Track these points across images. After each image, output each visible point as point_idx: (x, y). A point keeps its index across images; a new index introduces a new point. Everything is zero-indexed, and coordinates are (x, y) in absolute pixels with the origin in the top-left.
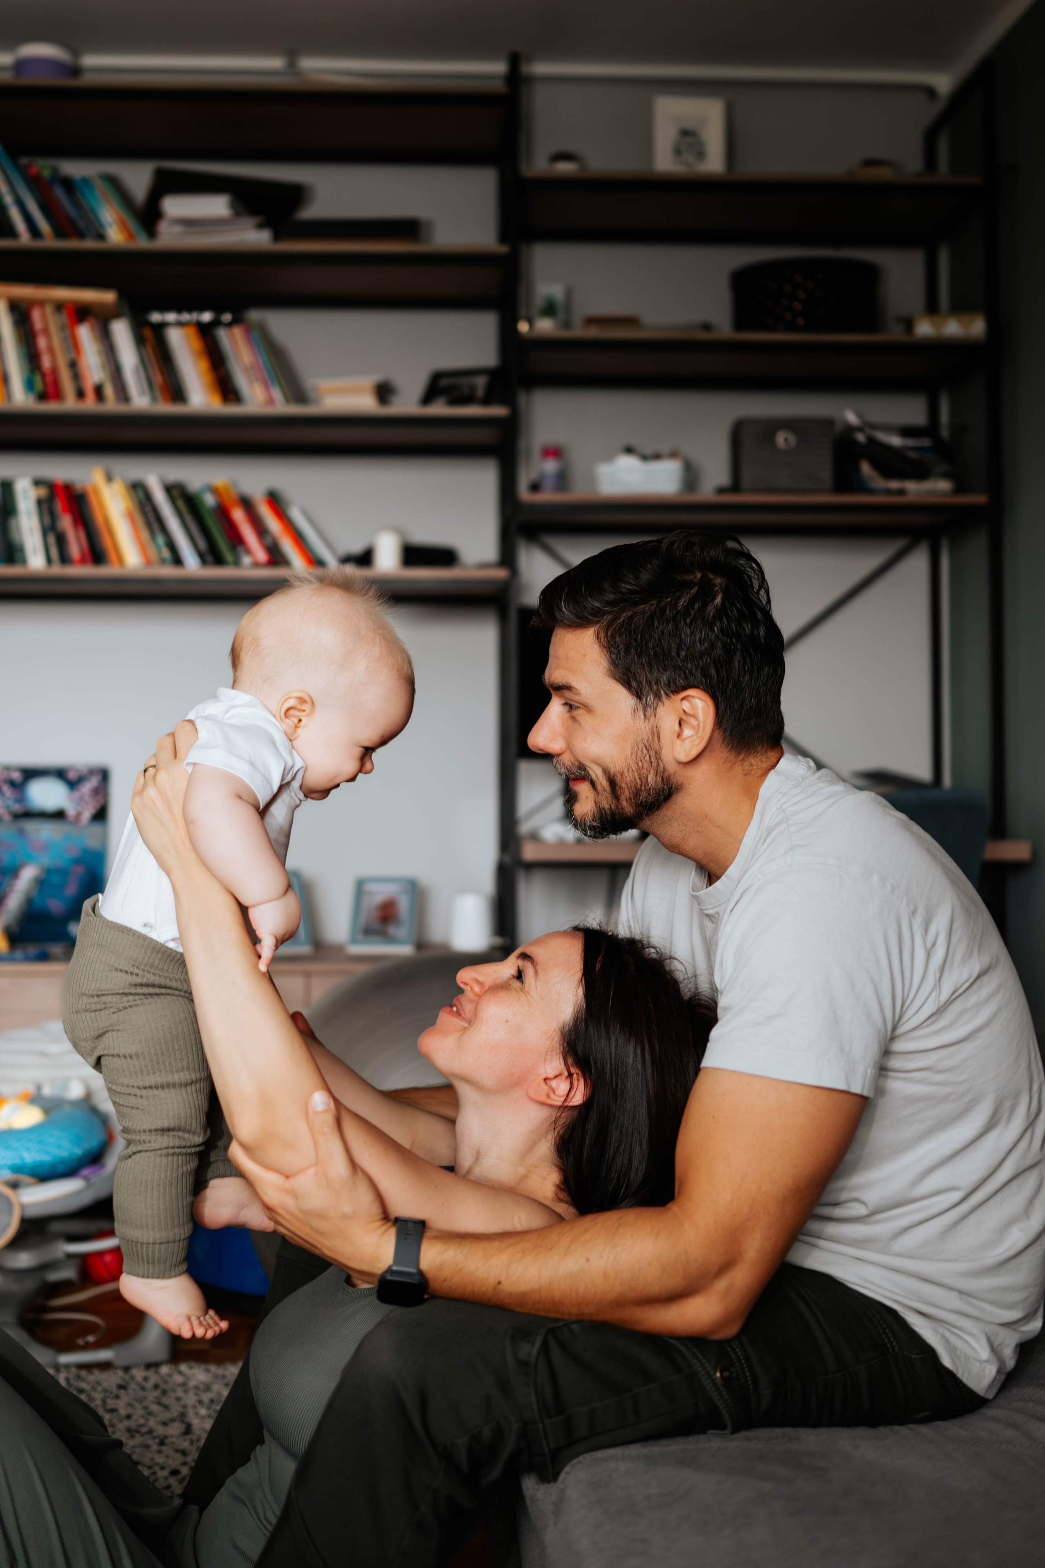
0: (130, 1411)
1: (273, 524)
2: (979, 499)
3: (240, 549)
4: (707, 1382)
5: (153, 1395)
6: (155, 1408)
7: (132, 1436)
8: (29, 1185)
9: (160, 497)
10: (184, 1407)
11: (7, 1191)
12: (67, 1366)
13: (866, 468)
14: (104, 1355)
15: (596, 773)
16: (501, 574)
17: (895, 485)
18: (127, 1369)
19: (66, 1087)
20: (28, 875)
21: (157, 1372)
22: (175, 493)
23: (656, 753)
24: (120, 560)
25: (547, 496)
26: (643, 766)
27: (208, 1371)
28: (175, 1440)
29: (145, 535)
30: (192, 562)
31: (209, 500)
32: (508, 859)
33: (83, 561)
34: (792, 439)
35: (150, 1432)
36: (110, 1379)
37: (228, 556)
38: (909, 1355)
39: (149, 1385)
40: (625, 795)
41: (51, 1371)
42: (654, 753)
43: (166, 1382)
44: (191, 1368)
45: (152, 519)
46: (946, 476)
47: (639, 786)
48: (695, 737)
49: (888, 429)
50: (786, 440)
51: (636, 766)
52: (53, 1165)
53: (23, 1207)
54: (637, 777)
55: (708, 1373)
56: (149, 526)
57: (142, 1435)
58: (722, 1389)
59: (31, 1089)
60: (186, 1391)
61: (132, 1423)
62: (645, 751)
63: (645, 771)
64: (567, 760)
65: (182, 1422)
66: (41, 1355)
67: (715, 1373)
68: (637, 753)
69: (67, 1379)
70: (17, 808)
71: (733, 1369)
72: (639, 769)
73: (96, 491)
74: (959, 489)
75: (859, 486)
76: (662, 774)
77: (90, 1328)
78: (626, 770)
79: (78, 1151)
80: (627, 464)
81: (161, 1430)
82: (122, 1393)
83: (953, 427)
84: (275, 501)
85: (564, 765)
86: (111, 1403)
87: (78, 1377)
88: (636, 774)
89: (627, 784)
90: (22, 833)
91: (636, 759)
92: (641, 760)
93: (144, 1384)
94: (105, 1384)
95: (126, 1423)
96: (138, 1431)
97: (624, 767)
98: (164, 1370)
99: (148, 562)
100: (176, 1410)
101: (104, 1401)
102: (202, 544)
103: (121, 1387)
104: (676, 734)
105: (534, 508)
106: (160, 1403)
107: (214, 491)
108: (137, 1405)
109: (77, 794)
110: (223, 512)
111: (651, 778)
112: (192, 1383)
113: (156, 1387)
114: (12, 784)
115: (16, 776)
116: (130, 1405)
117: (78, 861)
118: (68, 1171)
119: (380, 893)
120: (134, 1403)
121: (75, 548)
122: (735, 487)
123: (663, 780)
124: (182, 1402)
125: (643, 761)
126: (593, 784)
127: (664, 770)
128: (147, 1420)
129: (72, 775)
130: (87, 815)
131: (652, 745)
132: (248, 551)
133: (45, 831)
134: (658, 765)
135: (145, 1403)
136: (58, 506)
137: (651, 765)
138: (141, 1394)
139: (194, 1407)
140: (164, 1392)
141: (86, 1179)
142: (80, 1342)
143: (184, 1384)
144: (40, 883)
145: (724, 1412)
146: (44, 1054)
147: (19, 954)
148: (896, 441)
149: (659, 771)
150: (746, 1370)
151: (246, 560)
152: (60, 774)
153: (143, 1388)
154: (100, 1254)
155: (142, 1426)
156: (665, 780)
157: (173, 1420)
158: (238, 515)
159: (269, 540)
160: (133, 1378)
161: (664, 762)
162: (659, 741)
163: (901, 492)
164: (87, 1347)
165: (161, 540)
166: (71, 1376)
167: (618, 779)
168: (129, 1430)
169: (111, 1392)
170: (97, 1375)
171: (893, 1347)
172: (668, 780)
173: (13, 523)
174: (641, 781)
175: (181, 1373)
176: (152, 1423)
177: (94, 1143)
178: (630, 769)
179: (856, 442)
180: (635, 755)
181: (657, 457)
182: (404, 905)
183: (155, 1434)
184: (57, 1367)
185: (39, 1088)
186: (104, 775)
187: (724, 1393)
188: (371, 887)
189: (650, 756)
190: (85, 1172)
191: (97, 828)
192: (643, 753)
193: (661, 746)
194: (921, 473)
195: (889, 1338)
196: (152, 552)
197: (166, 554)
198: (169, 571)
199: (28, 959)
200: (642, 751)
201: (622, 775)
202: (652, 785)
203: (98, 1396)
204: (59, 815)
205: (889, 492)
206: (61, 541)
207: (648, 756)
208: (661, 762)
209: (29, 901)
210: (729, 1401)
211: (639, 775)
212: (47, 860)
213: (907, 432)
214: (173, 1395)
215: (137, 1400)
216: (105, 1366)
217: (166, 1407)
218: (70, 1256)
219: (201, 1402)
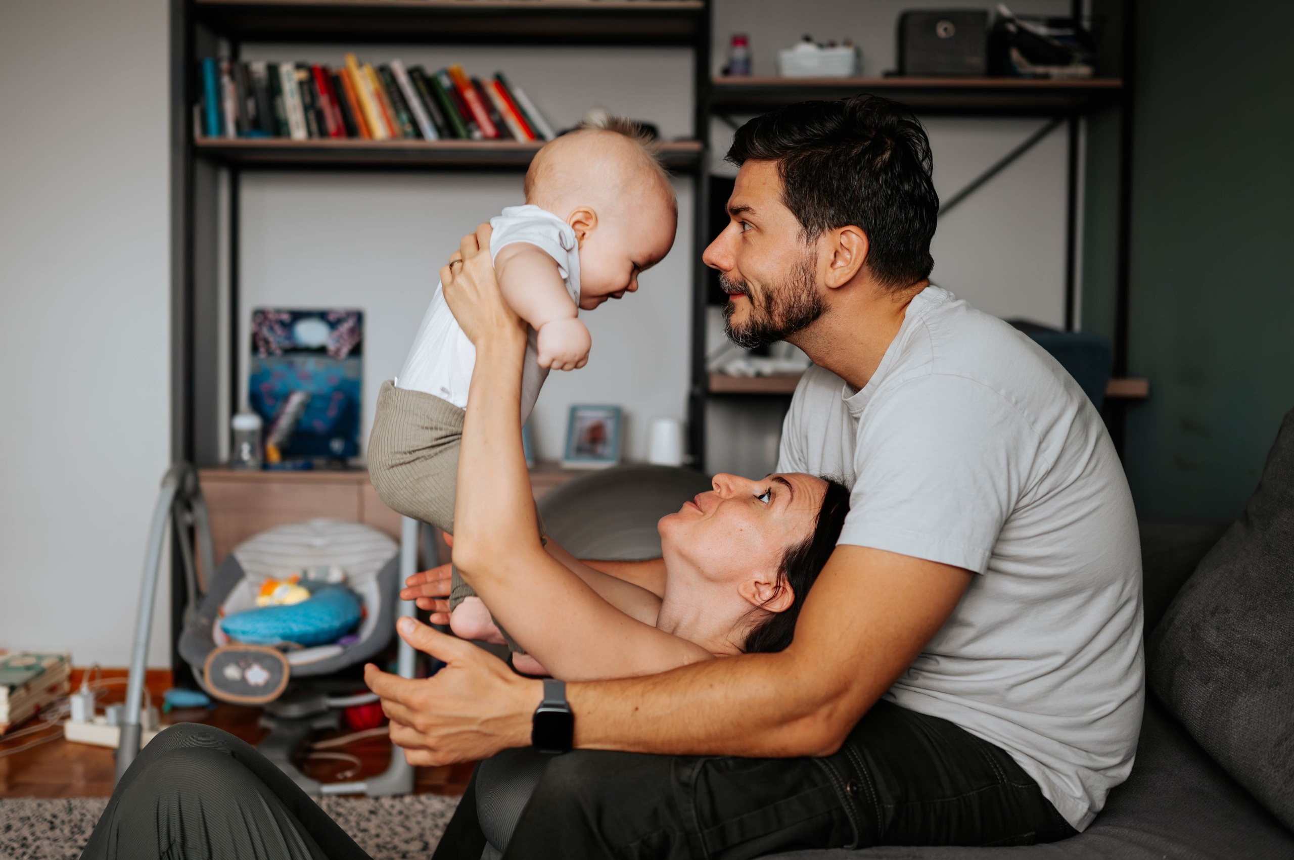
0: (379, 831)
1: (500, 103)
2: (1115, 82)
3: (472, 126)
4: (839, 793)
5: (398, 819)
6: (399, 829)
7: (380, 851)
8: (296, 650)
9: (403, 79)
10: (423, 829)
11: (278, 654)
12: (329, 795)
13: (1015, 55)
14: (359, 787)
15: (755, 288)
16: (695, 146)
17: (1040, 70)
18: (377, 798)
19: (327, 573)
20: (296, 400)
21: (401, 802)
22: (416, 75)
23: (811, 276)
24: (370, 133)
25: (735, 79)
26: (798, 286)
27: (443, 802)
28: (415, 855)
29: (391, 112)
30: (431, 136)
31: (446, 82)
32: (698, 391)
33: (338, 134)
34: (950, 27)
35: (395, 848)
36: (363, 806)
37: (462, 131)
38: (1016, 786)
39: (395, 811)
40: (779, 309)
41: (314, 799)
42: (809, 276)
43: (409, 809)
44: (429, 799)
45: (397, 98)
46: (1086, 62)
47: (792, 303)
48: (846, 268)
49: (1035, 19)
50: (946, 29)
51: (793, 285)
52: (316, 635)
53: (291, 667)
54: (792, 294)
55: (841, 786)
56: (394, 104)
57: (388, 849)
58: (851, 801)
59: (299, 574)
60: (425, 817)
61: (380, 841)
62: (802, 273)
63: (799, 291)
64: (732, 277)
65: (421, 840)
66: (307, 786)
67: (846, 788)
68: (795, 274)
69: (329, 806)
70: (287, 344)
71: (860, 785)
72: (795, 288)
73: (350, 76)
74: (1096, 75)
75: (1010, 71)
76: (813, 295)
77: (348, 766)
78: (783, 287)
79: (336, 624)
80: (806, 49)
81: (403, 847)
82: (373, 817)
83: (1094, 18)
84: (501, 83)
85: (729, 281)
86: (363, 825)
87: (338, 804)
88: (791, 292)
89: (782, 300)
90: (291, 365)
91: (793, 279)
92: (797, 281)
93: (390, 810)
94: (359, 810)
95: (376, 840)
96: (384, 847)
97: (782, 285)
98: (408, 800)
99: (394, 136)
100: (416, 830)
101: (358, 824)
102: (440, 120)
103: (372, 812)
104: (830, 262)
105: (724, 89)
106: (404, 826)
107: (449, 74)
108: (385, 827)
109: (336, 333)
110: (457, 92)
111: (804, 297)
112: (430, 811)
113: (401, 813)
114: (283, 324)
115: (286, 317)
116: (379, 826)
117: (338, 389)
118: (330, 639)
119: (590, 418)
120: (382, 825)
121: (331, 124)
122: (901, 71)
123: (814, 300)
124: (422, 825)
125: (799, 281)
126: (751, 299)
127: (816, 292)
128: (393, 839)
129: (332, 318)
130: (345, 350)
131: (809, 269)
132: (479, 127)
133: (311, 364)
134: (811, 287)
135: (392, 825)
136: (317, 87)
137: (806, 286)
138: (388, 818)
139: (431, 829)
140: (407, 817)
141: (344, 647)
142: (340, 776)
143: (423, 812)
144: (306, 406)
145: (851, 819)
146: (310, 546)
147: (289, 464)
148: (1042, 31)
149: (811, 293)
150: (871, 786)
151: (477, 134)
152: (322, 316)
153: (390, 814)
154: (356, 707)
155: (388, 843)
156: (816, 301)
157: (413, 839)
158: (470, 95)
159: (496, 118)
160: (382, 806)
161: (817, 285)
162: (815, 266)
163: (1046, 76)
164: (345, 780)
165: (404, 116)
166: (332, 803)
167: (775, 295)
168: (378, 846)
169: (364, 817)
170: (353, 803)
171: (1003, 779)
172: (819, 300)
173: (279, 101)
174: (795, 298)
175: (421, 803)
176: (397, 841)
177: (350, 617)
178: (787, 287)
179: (1008, 32)
180: (793, 275)
181: (832, 45)
182: (610, 428)
183: (398, 849)
184: (321, 796)
185: (305, 573)
186: (359, 317)
187: (852, 804)
188: (582, 414)
189: (806, 278)
190: (344, 640)
191: (352, 362)
192: (800, 275)
193: (816, 271)
194: (1064, 59)
195: (999, 772)
196: (397, 127)
197: (409, 129)
198: (411, 143)
199: (296, 469)
200: (800, 273)
201: (779, 291)
202: (803, 304)
203: (353, 819)
204: (321, 350)
205: (1035, 76)
206: (320, 117)
207: (804, 277)
208: (814, 284)
209: (297, 422)
210: (855, 811)
211: (794, 293)
212: (312, 387)
213: (1053, 23)
214: (413, 820)
215: (385, 823)
216: (360, 796)
217: (408, 829)
218: (332, 709)
219: (436, 826)
